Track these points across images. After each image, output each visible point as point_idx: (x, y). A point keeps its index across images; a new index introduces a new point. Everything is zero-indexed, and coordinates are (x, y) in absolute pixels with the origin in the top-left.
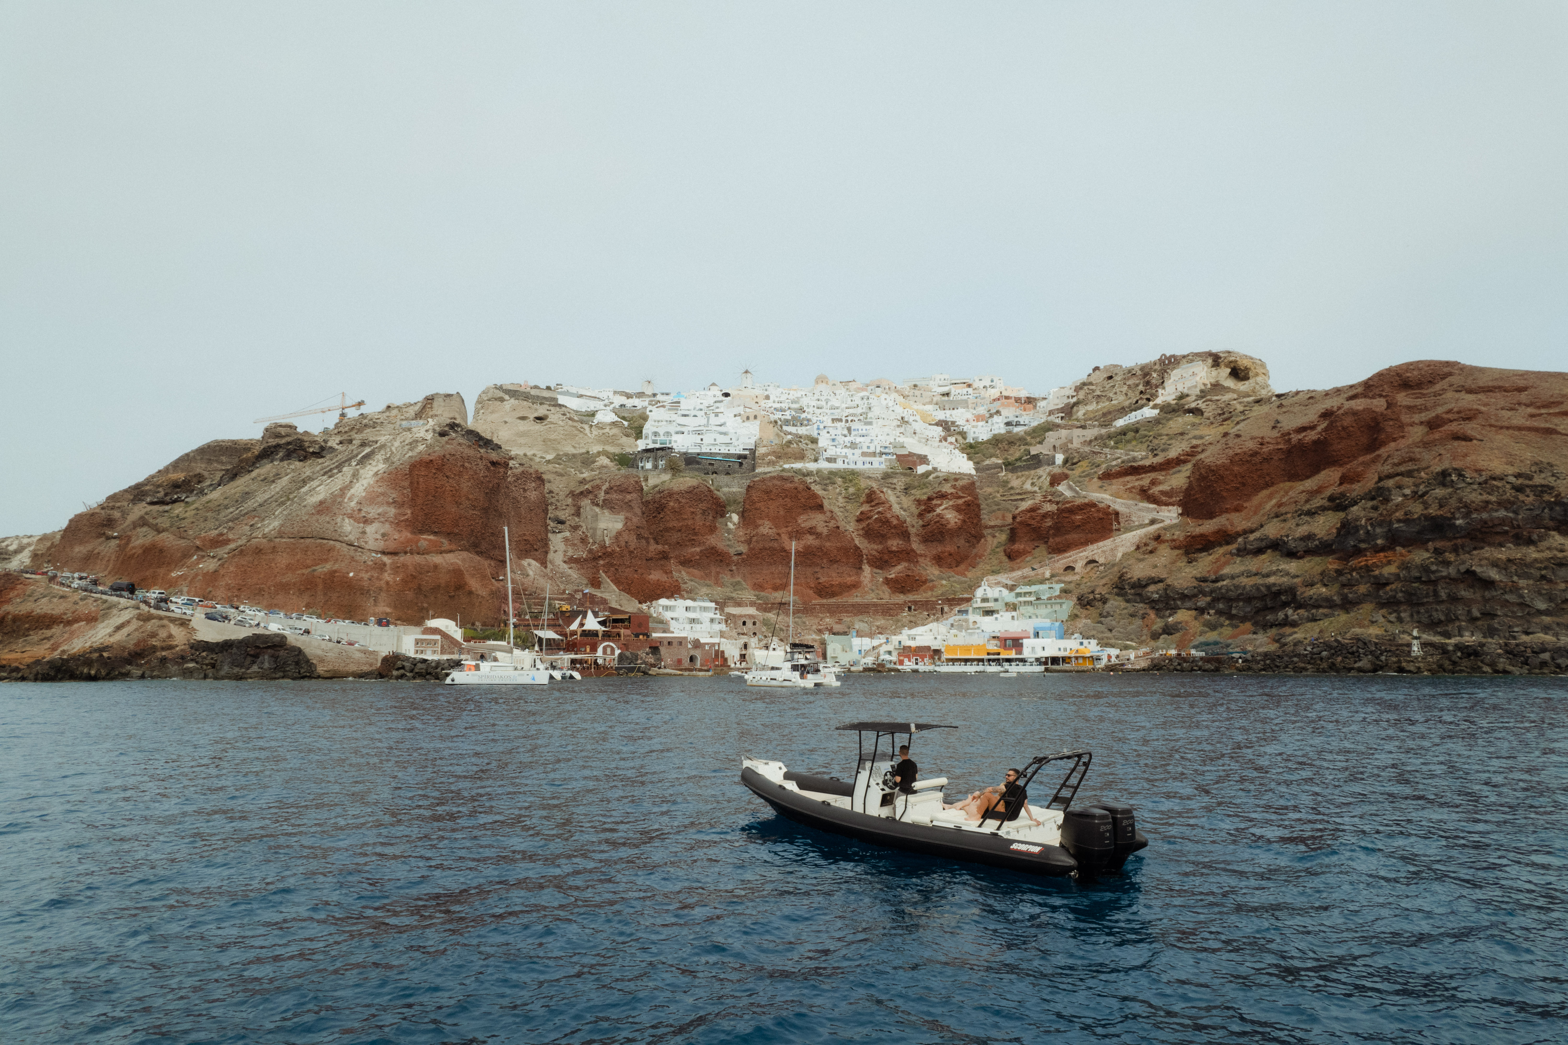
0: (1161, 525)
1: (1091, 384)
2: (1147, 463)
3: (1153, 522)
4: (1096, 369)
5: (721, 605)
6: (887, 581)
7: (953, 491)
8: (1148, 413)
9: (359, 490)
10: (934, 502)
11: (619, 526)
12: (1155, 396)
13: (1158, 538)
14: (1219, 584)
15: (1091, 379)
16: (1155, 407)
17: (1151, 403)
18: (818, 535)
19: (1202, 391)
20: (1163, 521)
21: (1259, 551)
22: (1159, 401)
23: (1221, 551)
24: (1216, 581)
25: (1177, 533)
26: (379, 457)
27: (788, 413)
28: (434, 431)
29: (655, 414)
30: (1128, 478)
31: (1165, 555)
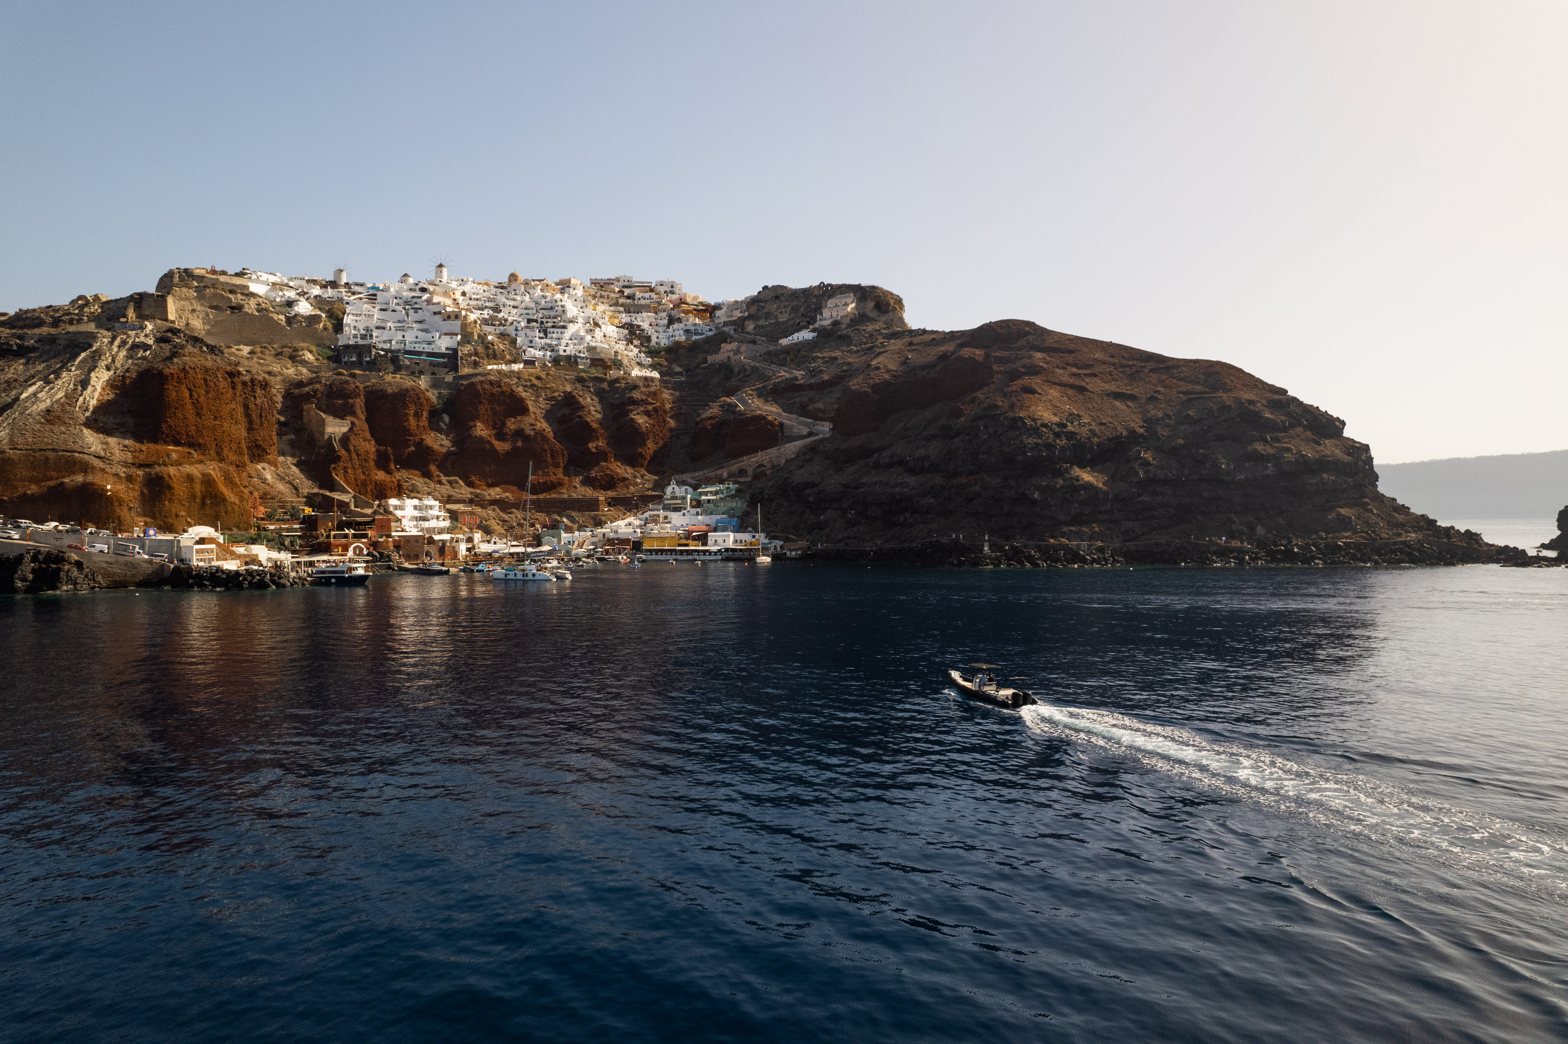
0: (816, 438)
1: (759, 302)
2: (806, 382)
4: (764, 289)
5: (444, 503)
6: (589, 479)
7: (644, 396)
8: (805, 335)
9: (88, 398)
10: (627, 407)
12: (814, 320)
13: (813, 449)
14: (859, 490)
15: (760, 298)
16: (813, 331)
17: (811, 327)
18: (526, 438)
19: (851, 320)
20: (818, 434)
21: (890, 466)
22: (817, 325)
23: (859, 462)
24: (856, 488)
25: (829, 445)
26: (100, 362)
27: (485, 312)
29: (352, 307)
30: (792, 394)
31: (820, 462)
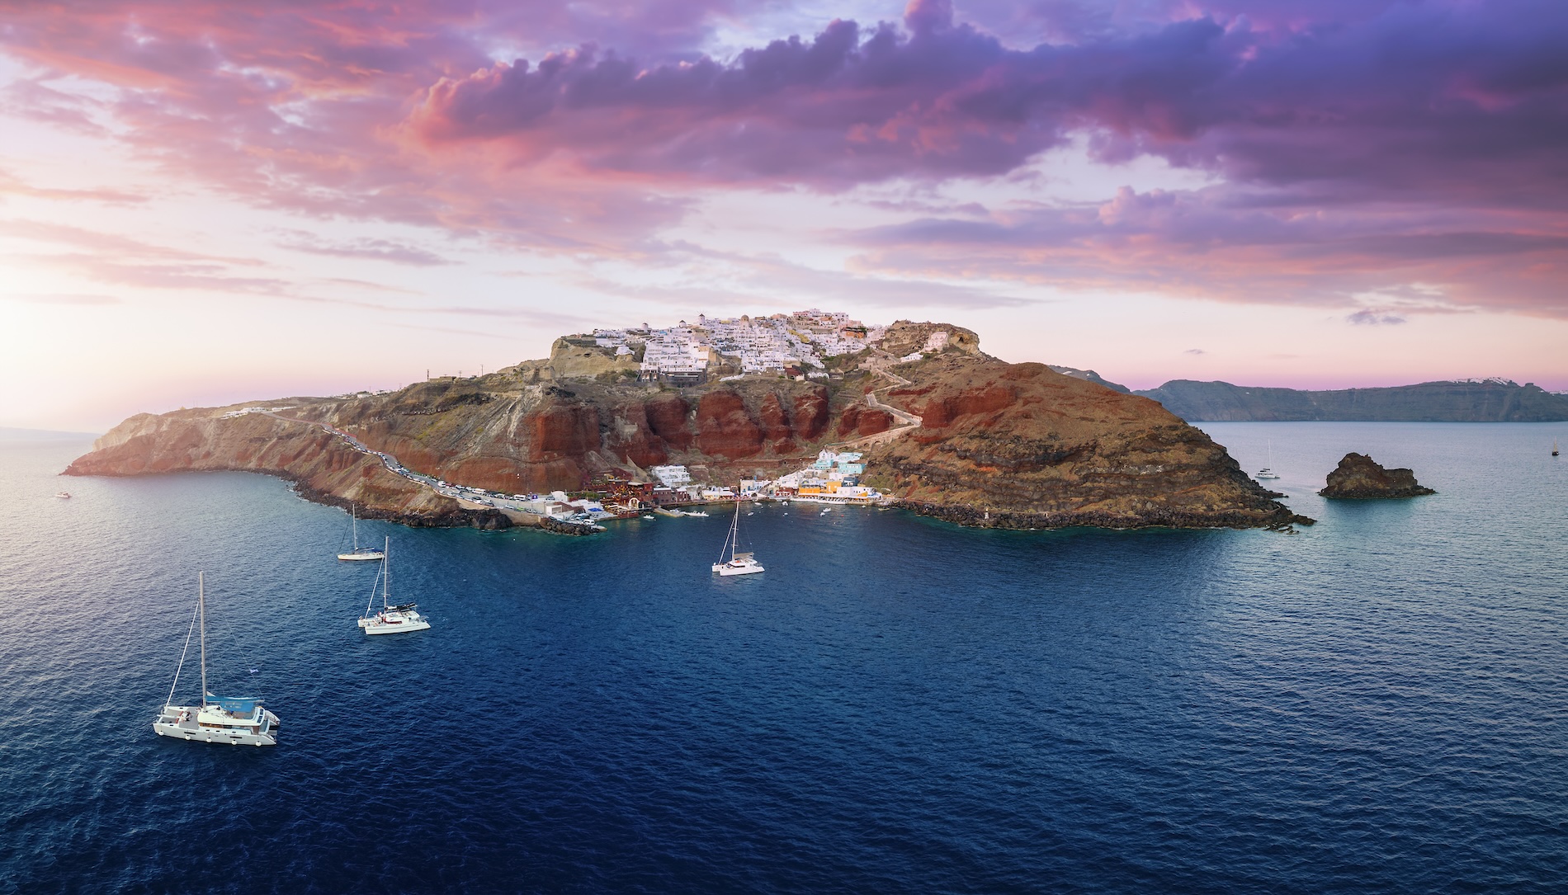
0: (912, 427)
1: (893, 330)
2: (912, 389)
3: (909, 424)
4: (897, 322)
5: (687, 466)
6: (774, 447)
7: (813, 394)
8: (916, 357)
9: (513, 427)
10: (804, 401)
11: (635, 430)
12: (923, 347)
13: (908, 434)
14: (930, 465)
15: (894, 327)
16: (921, 354)
17: (920, 352)
18: (739, 424)
19: (944, 349)
20: (913, 425)
21: (948, 452)
22: (923, 351)
23: (934, 446)
24: (929, 463)
25: (918, 433)
26: (518, 408)
27: (724, 343)
28: (543, 391)
29: (650, 346)
30: (902, 396)
31: (911, 443)
